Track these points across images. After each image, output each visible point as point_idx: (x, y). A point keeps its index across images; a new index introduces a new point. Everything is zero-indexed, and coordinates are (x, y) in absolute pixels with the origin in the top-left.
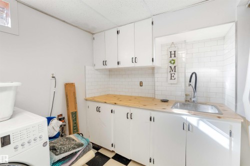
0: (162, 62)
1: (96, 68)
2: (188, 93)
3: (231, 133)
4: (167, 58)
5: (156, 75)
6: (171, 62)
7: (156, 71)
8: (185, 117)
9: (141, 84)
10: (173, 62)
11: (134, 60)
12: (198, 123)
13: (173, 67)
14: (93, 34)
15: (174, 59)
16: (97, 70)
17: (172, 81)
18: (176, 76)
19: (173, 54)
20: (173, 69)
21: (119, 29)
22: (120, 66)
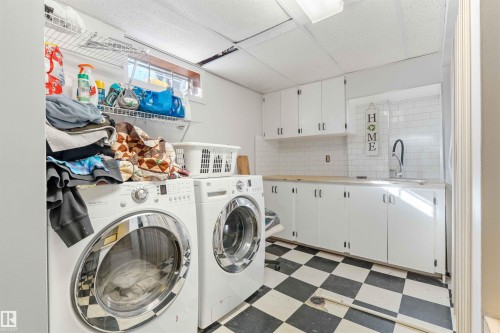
0: (357, 128)
1: (267, 138)
2: (392, 168)
3: (435, 200)
4: (364, 123)
5: (349, 146)
6: (369, 128)
7: (349, 140)
8: (385, 188)
9: (328, 159)
10: (372, 128)
11: (322, 126)
12: (400, 194)
13: (372, 134)
14: (262, 94)
15: (374, 123)
16: (266, 141)
17: (372, 153)
18: (376, 146)
19: (372, 118)
20: (372, 137)
21: (301, 88)
22: (301, 135)
